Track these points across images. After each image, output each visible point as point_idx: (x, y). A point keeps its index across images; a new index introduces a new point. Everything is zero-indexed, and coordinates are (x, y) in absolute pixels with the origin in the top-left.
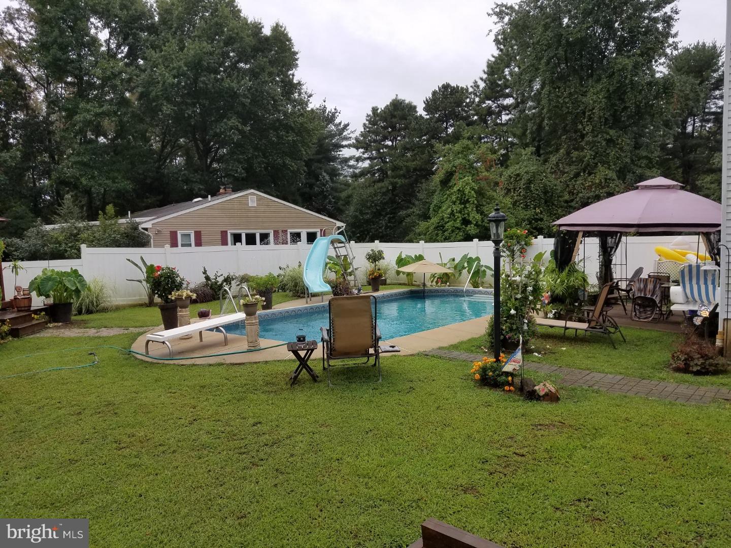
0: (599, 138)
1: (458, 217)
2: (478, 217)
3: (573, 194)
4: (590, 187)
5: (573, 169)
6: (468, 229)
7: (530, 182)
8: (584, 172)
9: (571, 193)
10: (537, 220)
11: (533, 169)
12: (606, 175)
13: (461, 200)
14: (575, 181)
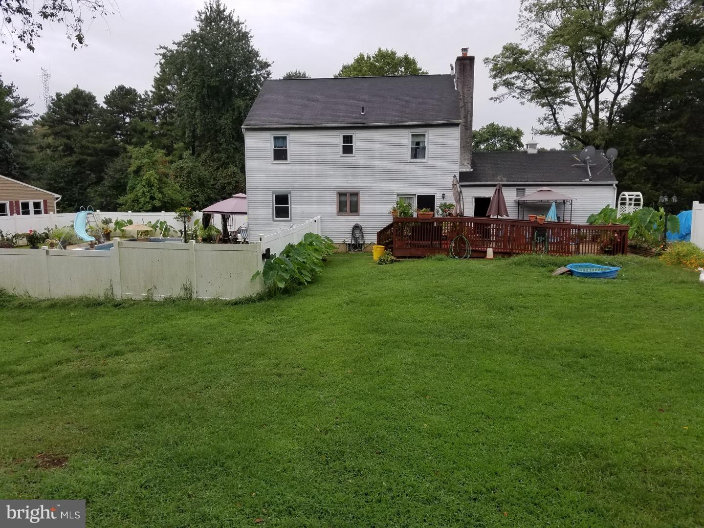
0: (230, 147)
1: (148, 195)
2: (160, 195)
3: (216, 180)
4: (226, 176)
5: (216, 164)
6: (154, 202)
7: (189, 173)
8: (222, 166)
9: (214, 179)
10: (195, 196)
11: (191, 165)
12: (234, 170)
13: (148, 184)
14: (217, 172)
